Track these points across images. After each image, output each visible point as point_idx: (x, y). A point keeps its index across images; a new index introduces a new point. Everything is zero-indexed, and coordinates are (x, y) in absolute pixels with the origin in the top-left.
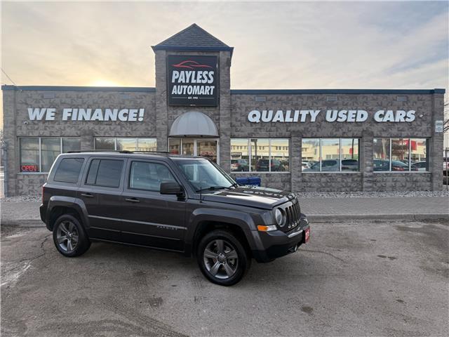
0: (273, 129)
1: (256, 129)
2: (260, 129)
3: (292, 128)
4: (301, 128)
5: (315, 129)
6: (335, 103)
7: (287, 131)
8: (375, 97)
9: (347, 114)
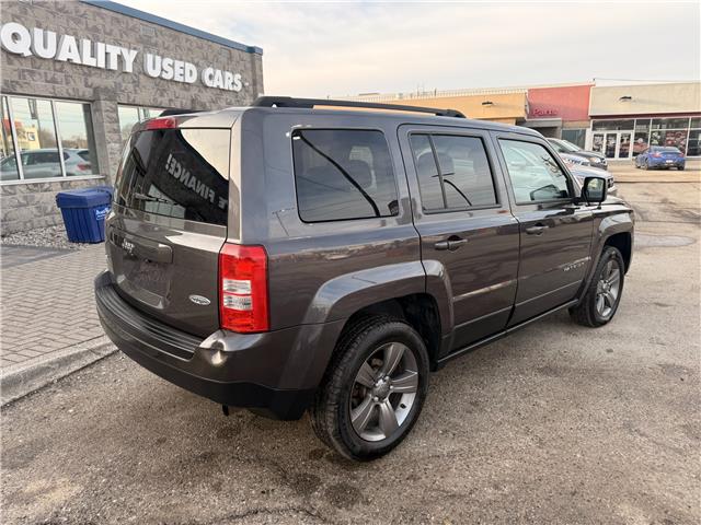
0: (59, 76)
1: (21, 73)
2: (32, 73)
3: (95, 80)
4: (110, 82)
5: (131, 87)
6: (153, 41)
7: (87, 86)
8: (199, 42)
9: (173, 66)
